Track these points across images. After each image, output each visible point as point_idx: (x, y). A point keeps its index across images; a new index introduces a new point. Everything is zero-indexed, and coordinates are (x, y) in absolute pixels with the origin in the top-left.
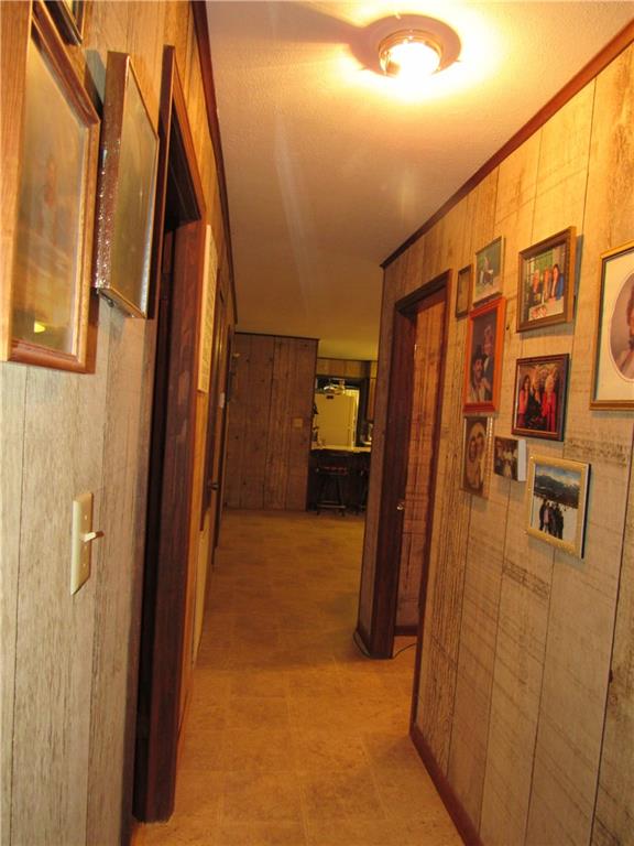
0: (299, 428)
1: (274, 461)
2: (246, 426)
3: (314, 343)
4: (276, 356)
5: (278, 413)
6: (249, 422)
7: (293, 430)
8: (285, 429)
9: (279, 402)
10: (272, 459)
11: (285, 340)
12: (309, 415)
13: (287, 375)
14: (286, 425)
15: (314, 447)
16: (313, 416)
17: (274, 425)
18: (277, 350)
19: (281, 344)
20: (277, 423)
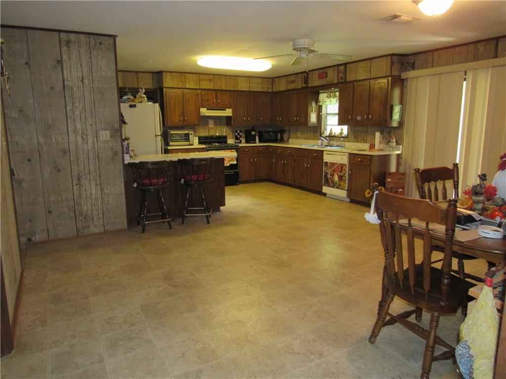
0: (106, 141)
1: (83, 181)
2: (39, 144)
3: (111, 40)
4: (65, 57)
5: (79, 126)
6: (42, 140)
7: (101, 145)
8: (90, 145)
9: (77, 113)
10: (79, 179)
11: (73, 37)
12: (117, 125)
13: (82, 81)
14: (90, 139)
15: (128, 160)
16: (121, 127)
17: (76, 141)
18: (64, 49)
19: (68, 42)
20: (80, 139)
